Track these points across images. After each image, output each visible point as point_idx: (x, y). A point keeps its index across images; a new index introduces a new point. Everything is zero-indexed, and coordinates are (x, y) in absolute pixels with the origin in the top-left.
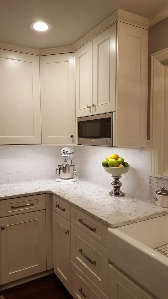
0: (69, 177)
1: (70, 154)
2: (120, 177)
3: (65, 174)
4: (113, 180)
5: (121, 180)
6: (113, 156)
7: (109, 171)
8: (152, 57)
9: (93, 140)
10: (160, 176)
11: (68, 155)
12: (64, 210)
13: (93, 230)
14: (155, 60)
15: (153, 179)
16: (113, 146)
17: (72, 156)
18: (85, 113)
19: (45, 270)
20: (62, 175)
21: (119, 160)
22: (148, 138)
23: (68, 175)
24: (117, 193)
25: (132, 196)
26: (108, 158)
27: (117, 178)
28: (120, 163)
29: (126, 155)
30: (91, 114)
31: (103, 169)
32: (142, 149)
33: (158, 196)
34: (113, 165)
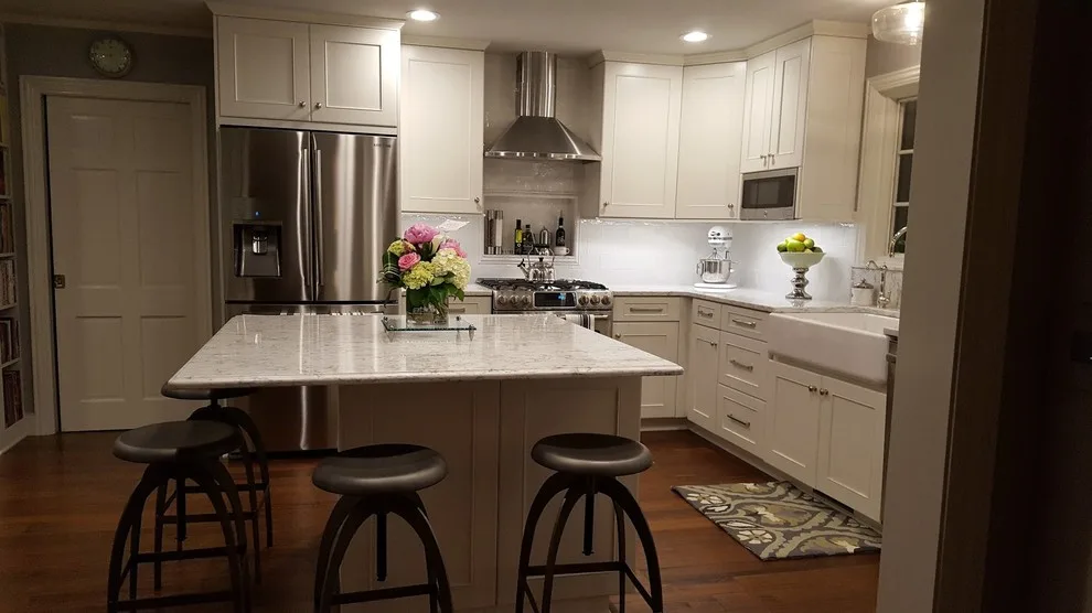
0: (720, 280)
1: (725, 239)
2: (806, 270)
3: (712, 275)
4: (794, 275)
5: (807, 275)
6: (796, 235)
7: (788, 260)
8: (868, 83)
9: (766, 211)
11: (721, 241)
12: (710, 315)
13: (753, 326)
14: (873, 89)
15: (857, 271)
16: (793, 219)
17: (728, 244)
18: (756, 166)
19: (671, 415)
20: (708, 276)
21: (806, 242)
22: (856, 210)
23: (717, 277)
24: (799, 294)
26: (788, 239)
27: (801, 272)
28: (806, 248)
29: (818, 236)
30: (766, 169)
31: (778, 256)
33: (853, 290)
34: (794, 249)
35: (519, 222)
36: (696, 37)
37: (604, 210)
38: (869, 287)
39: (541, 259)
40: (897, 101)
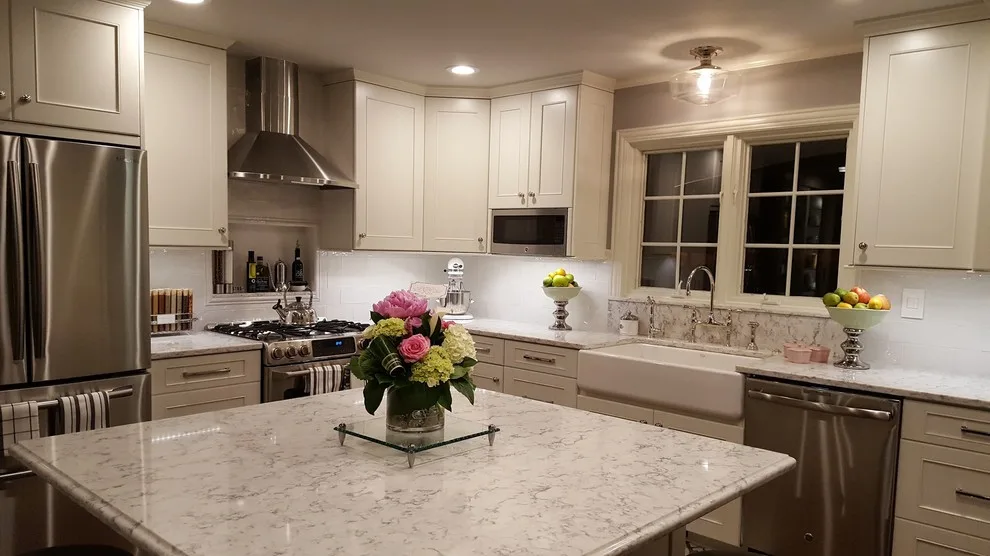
0: (463, 311)
2: (566, 302)
4: (556, 307)
5: (566, 308)
6: (559, 270)
7: (551, 294)
8: (618, 133)
9: (527, 247)
10: (625, 299)
12: (487, 351)
13: (551, 362)
14: (622, 139)
15: (614, 304)
16: (565, 256)
18: (511, 203)
21: (568, 277)
22: (609, 246)
23: (461, 309)
24: (562, 326)
25: (580, 330)
26: (552, 275)
27: (562, 305)
28: (567, 282)
29: (573, 271)
30: (526, 207)
31: (544, 290)
32: (600, 262)
33: (622, 322)
34: (561, 284)
35: (251, 254)
36: (463, 70)
37: (359, 243)
38: (636, 319)
39: (299, 299)
40: (642, 152)
